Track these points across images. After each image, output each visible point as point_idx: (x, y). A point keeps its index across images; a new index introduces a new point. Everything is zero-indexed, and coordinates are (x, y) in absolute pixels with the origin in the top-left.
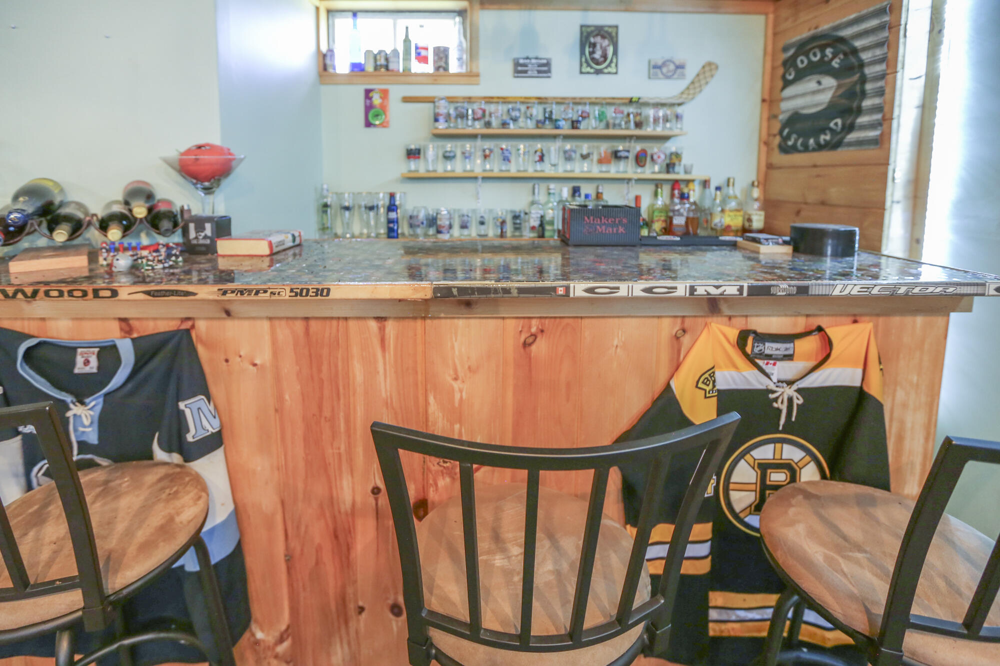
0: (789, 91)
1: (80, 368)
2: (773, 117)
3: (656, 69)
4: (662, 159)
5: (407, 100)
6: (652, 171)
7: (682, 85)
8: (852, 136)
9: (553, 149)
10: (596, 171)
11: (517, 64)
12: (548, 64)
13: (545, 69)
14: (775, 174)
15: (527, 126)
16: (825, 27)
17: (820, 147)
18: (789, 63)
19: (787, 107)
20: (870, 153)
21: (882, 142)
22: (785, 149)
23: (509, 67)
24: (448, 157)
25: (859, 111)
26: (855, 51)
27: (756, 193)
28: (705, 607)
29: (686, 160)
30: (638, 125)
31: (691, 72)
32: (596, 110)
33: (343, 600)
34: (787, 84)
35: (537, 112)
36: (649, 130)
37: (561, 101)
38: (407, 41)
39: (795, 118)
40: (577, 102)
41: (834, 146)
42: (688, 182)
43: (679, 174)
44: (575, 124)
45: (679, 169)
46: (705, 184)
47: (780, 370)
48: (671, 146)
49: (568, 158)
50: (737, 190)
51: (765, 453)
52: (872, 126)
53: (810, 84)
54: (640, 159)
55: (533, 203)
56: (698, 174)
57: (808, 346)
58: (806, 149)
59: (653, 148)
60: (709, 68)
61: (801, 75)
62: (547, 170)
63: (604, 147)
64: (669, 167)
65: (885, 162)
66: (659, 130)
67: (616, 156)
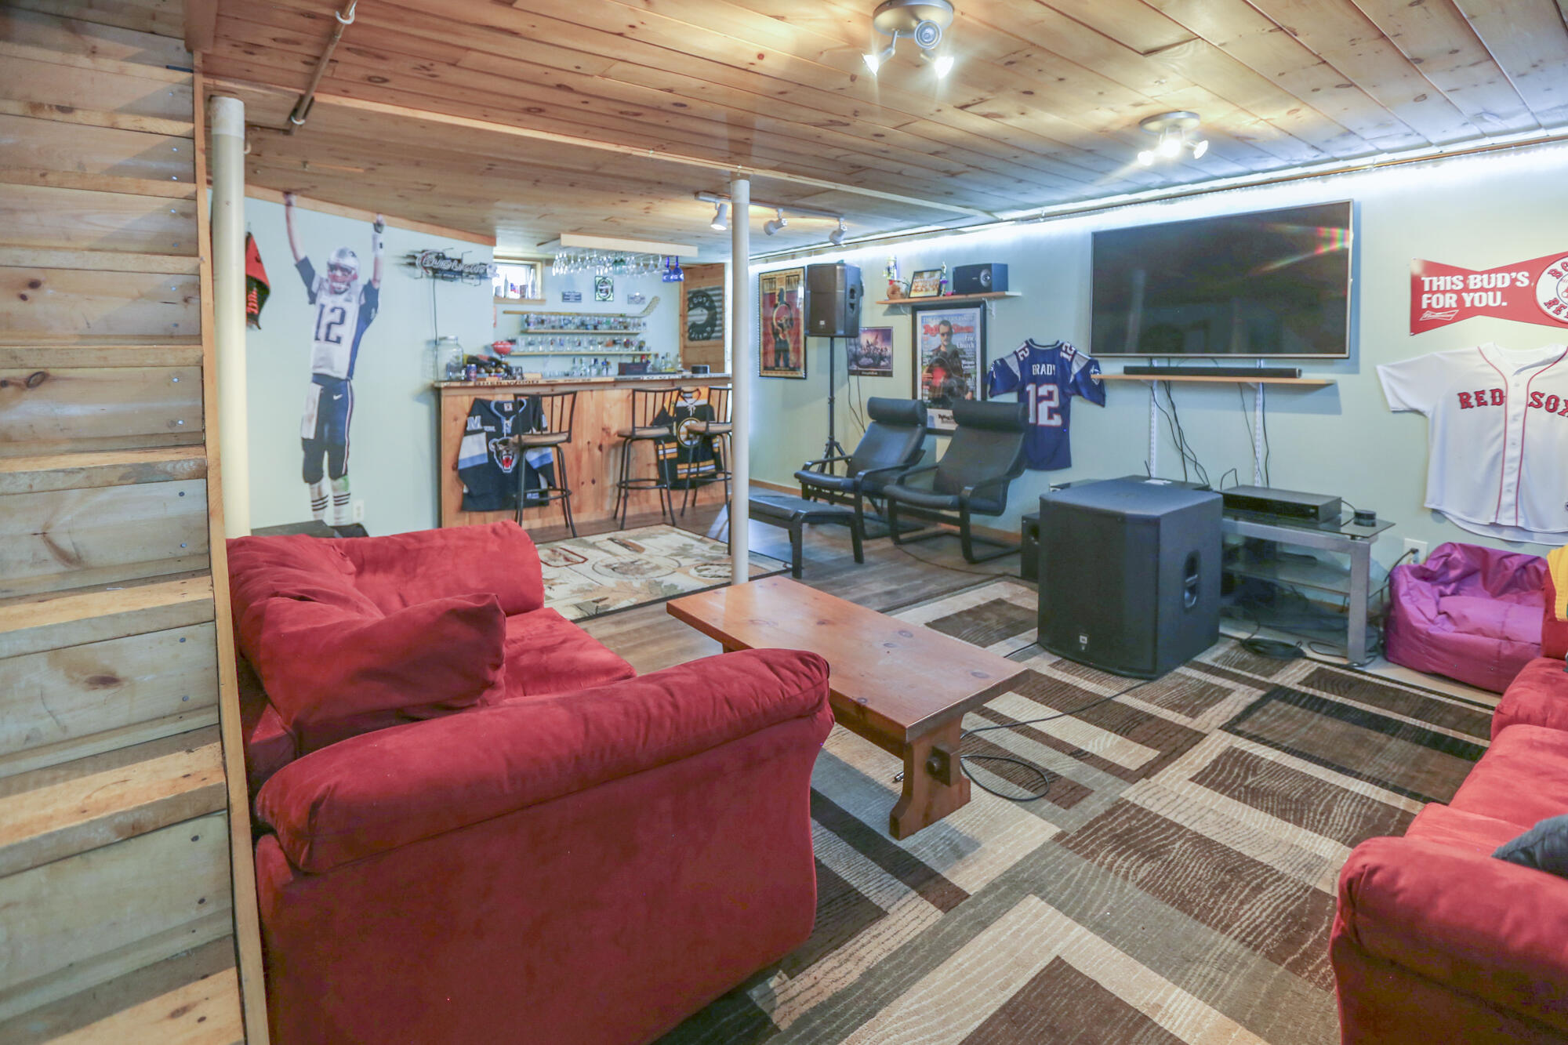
0: (691, 313)
1: (506, 409)
2: (685, 323)
3: (631, 299)
4: (636, 343)
5: (505, 312)
6: (632, 350)
7: (644, 307)
8: (714, 335)
9: (585, 340)
10: (605, 351)
11: (564, 295)
12: (580, 296)
13: (578, 298)
14: (688, 351)
15: (571, 328)
16: (703, 288)
17: (704, 339)
18: (690, 300)
19: (691, 319)
20: (719, 342)
21: (722, 338)
22: (691, 339)
23: (560, 297)
24: (530, 344)
25: (715, 326)
26: (712, 301)
27: (680, 360)
28: (676, 469)
29: (647, 345)
30: (626, 328)
31: (648, 300)
32: (605, 319)
33: (578, 480)
34: (690, 309)
35: (577, 321)
36: (631, 330)
37: (589, 315)
38: (506, 281)
39: (694, 326)
40: (597, 315)
41: (708, 338)
42: (648, 355)
43: (645, 352)
44: (595, 328)
45: (645, 348)
46: (656, 356)
47: (690, 401)
48: (640, 338)
49: (591, 343)
50: (671, 358)
51: (687, 423)
52: (719, 331)
53: (698, 311)
54: (627, 344)
55: (574, 368)
56: (653, 351)
57: (696, 394)
58: (699, 339)
59: (632, 339)
60: (656, 299)
61: (696, 306)
62: (583, 351)
63: (608, 338)
64: (640, 348)
65: (723, 346)
66: (635, 331)
67: (614, 343)
